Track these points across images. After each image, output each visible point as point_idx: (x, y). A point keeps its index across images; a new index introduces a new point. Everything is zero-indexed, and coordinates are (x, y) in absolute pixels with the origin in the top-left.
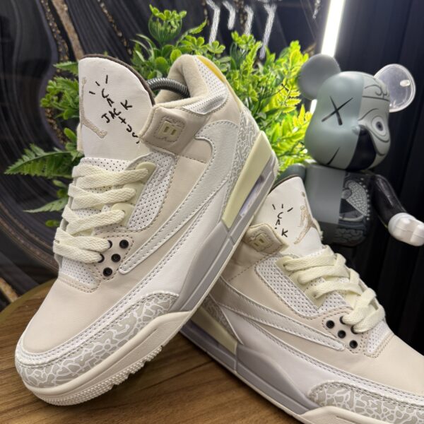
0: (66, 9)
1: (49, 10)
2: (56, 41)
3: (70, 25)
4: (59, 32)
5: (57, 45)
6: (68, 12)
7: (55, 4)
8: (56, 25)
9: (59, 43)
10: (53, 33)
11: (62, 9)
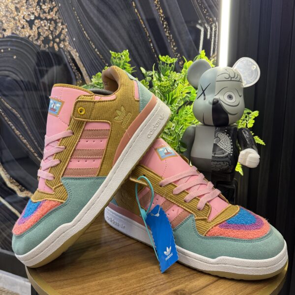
0: (78, 55)
1: (69, 57)
2: (74, 73)
3: (81, 63)
4: (75, 68)
5: (75, 75)
6: (79, 56)
7: (72, 54)
8: (73, 65)
9: (76, 74)
10: (72, 69)
11: (76, 55)
